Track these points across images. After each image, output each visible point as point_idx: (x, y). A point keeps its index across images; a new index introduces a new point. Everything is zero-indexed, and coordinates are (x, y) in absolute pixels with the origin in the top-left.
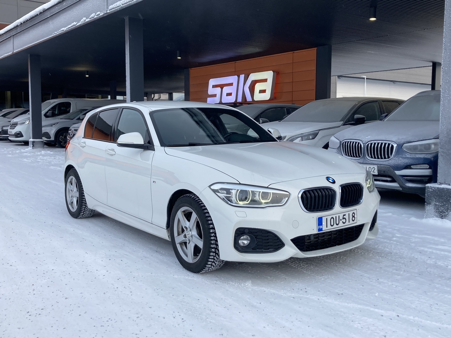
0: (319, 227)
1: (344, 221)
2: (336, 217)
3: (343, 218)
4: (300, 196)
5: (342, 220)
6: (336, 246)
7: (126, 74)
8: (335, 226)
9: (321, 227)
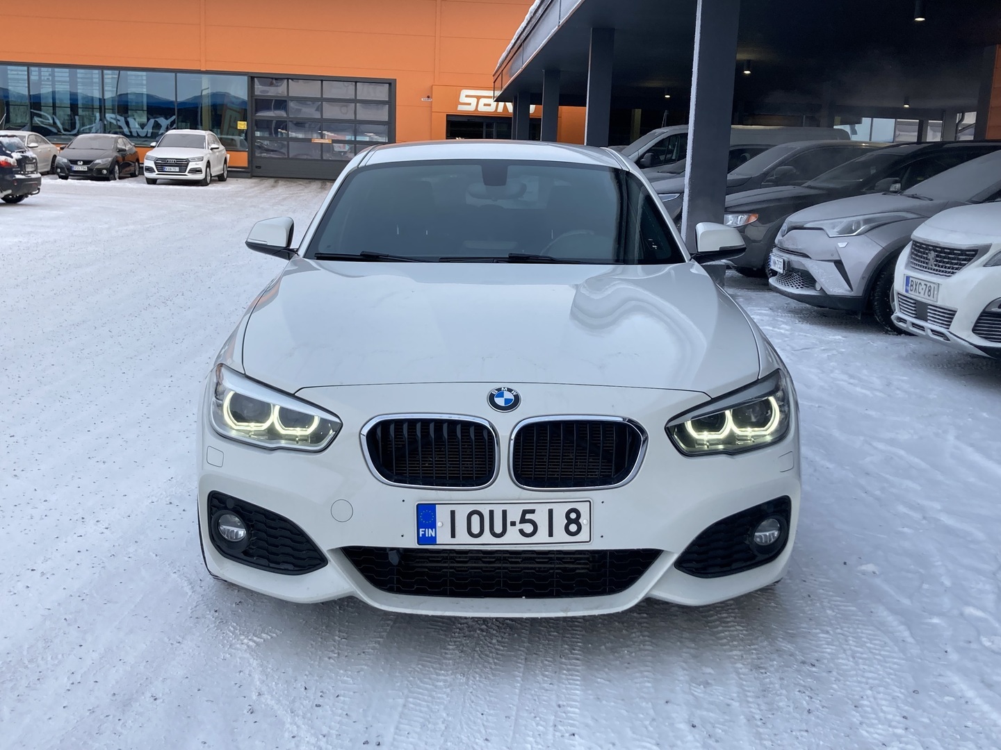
0: (421, 533)
1: (528, 528)
2: (491, 513)
3: (523, 520)
4: (365, 431)
5: (519, 526)
6: (519, 596)
7: (692, 68)
8: (487, 538)
9: (430, 533)
